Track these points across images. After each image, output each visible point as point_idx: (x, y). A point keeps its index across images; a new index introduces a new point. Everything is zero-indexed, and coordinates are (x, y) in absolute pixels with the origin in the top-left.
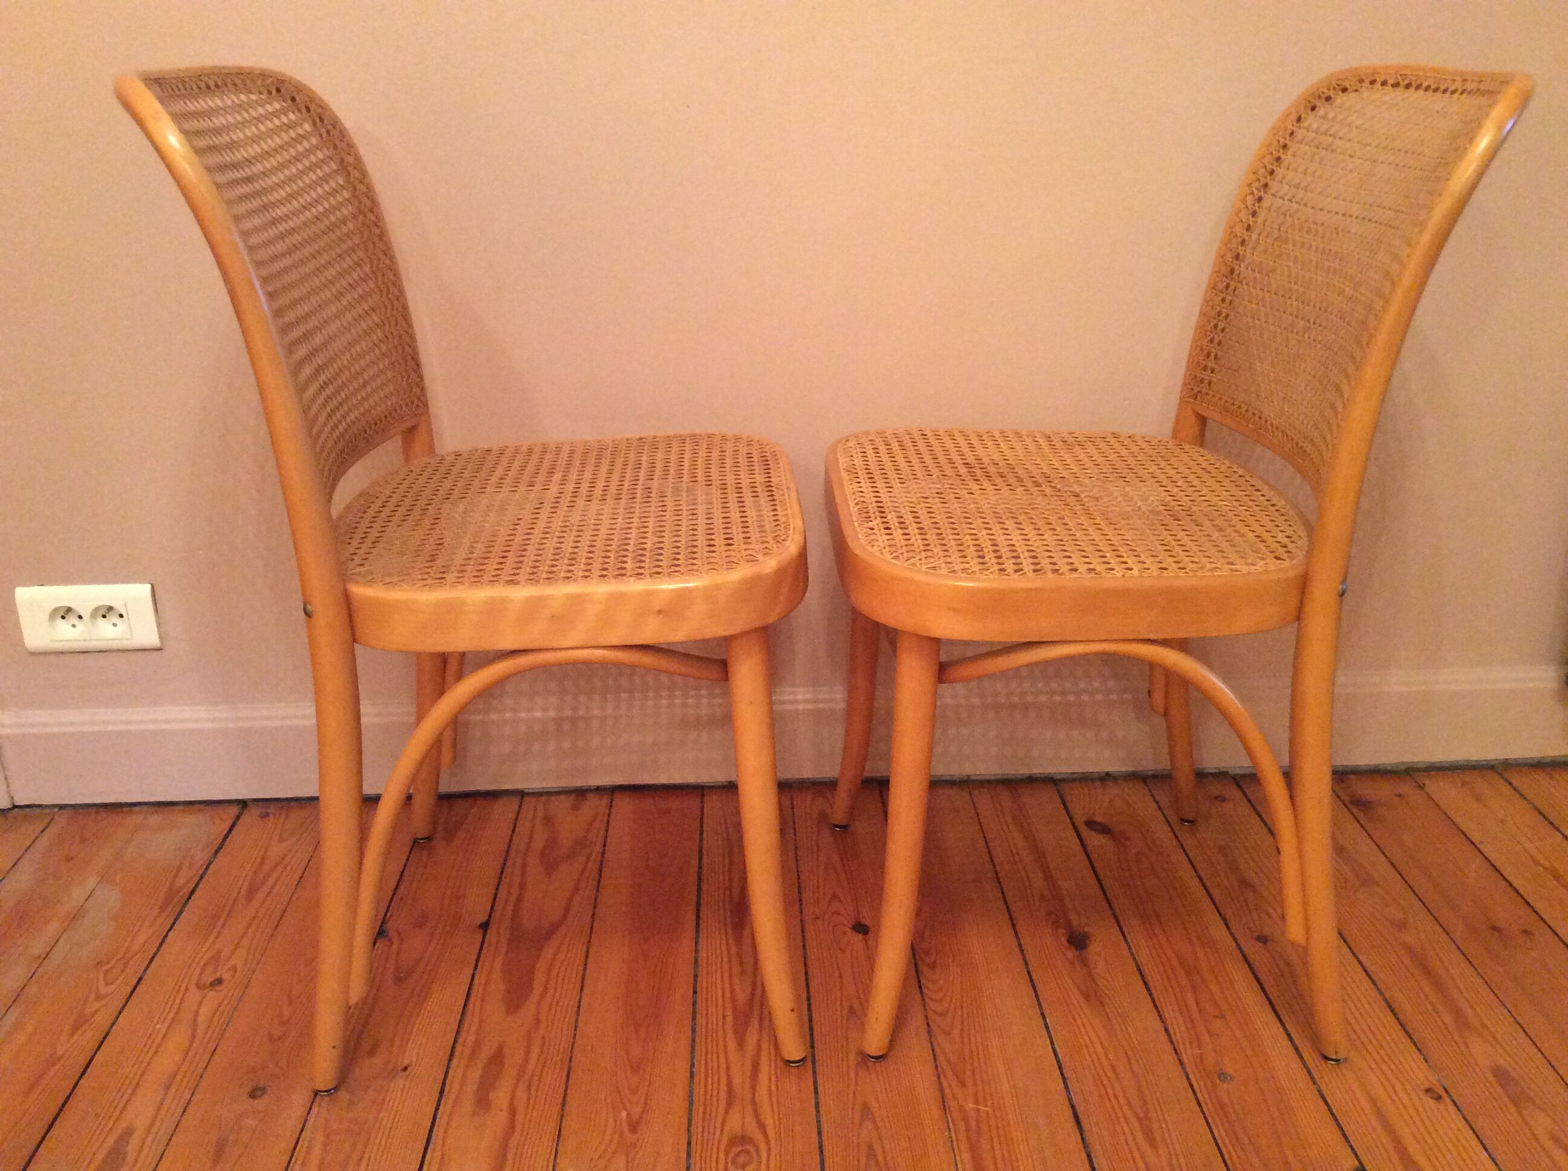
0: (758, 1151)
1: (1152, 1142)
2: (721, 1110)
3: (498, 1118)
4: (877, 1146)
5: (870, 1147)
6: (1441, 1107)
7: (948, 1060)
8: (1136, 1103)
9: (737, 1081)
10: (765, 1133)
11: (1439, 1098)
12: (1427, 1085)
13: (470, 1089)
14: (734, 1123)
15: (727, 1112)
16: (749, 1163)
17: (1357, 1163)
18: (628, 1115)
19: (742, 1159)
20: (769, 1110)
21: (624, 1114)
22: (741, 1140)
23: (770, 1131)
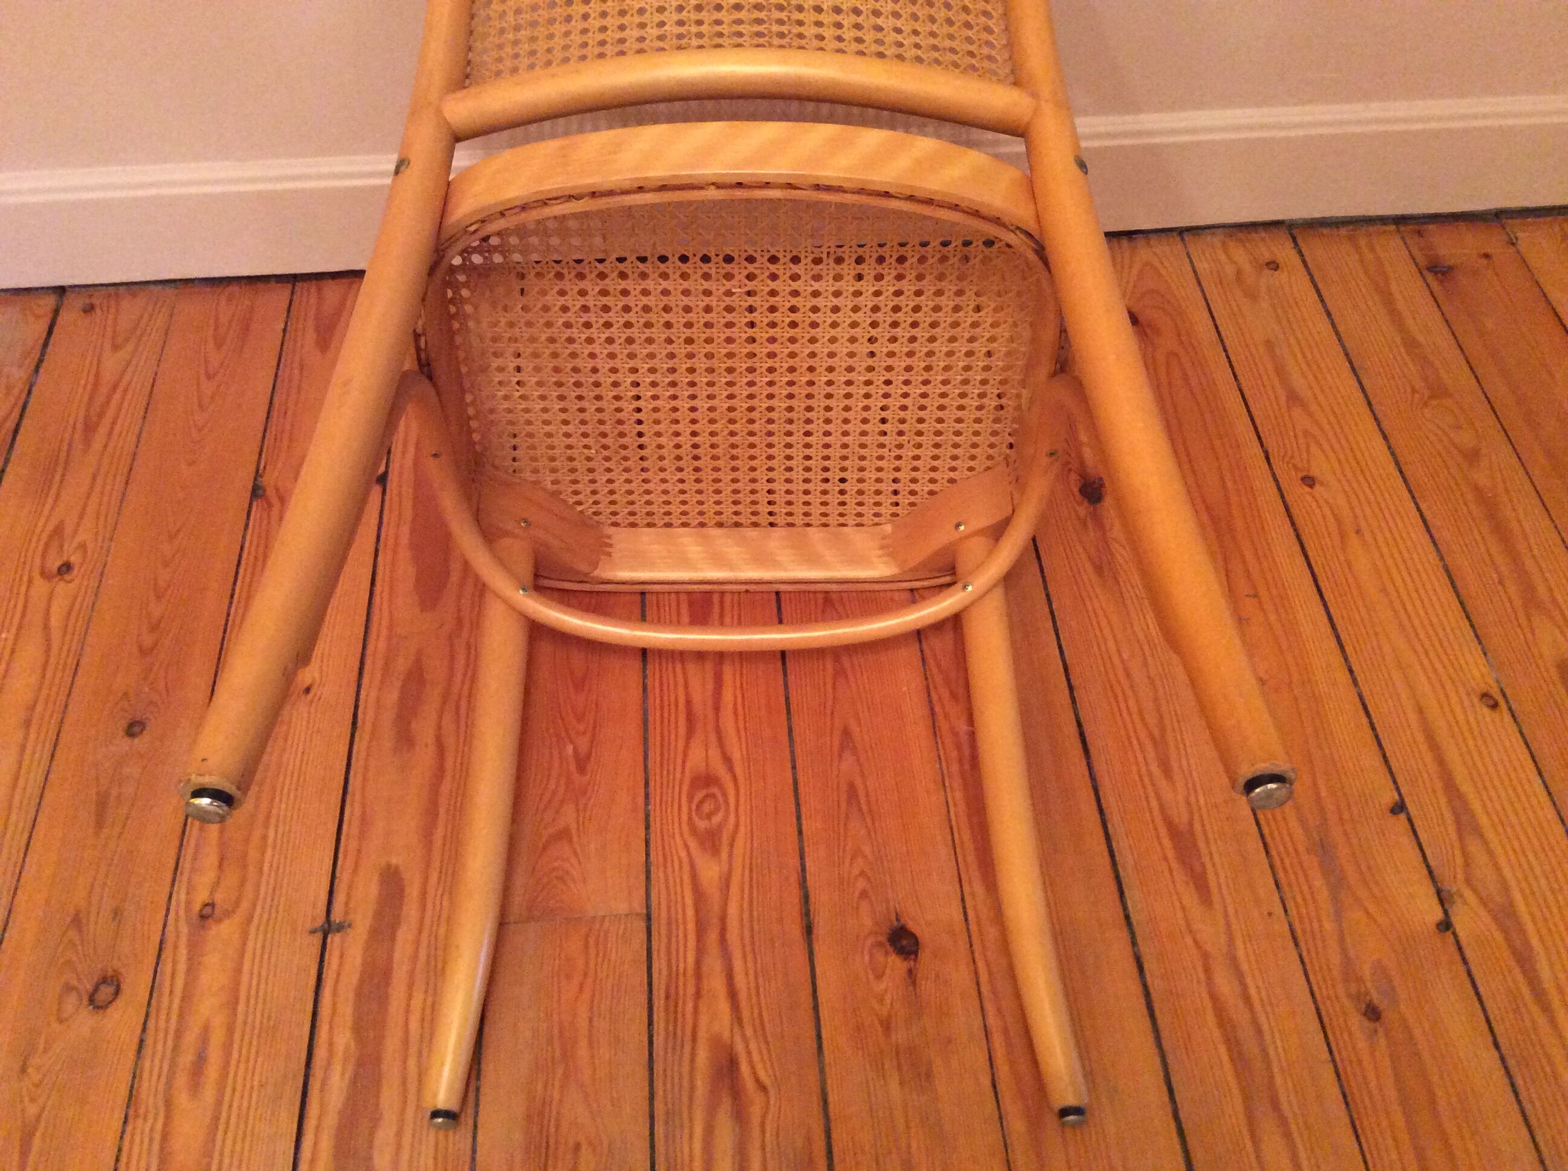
0: (725, 795)
1: (1167, 771)
2: (681, 744)
3: (424, 756)
4: (858, 782)
5: (852, 788)
6: (1496, 716)
7: (939, 666)
8: (1152, 721)
9: (697, 698)
10: (731, 769)
11: (1495, 706)
12: (1484, 688)
13: (388, 717)
14: (697, 757)
15: (687, 747)
16: (717, 810)
17: (1397, 797)
18: (575, 750)
19: (707, 807)
20: (735, 740)
21: (570, 749)
22: (705, 781)
23: (739, 770)
